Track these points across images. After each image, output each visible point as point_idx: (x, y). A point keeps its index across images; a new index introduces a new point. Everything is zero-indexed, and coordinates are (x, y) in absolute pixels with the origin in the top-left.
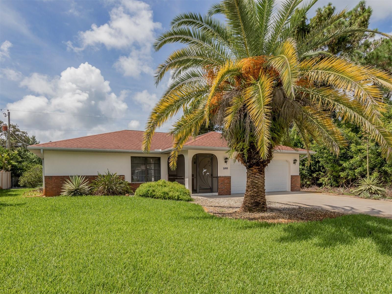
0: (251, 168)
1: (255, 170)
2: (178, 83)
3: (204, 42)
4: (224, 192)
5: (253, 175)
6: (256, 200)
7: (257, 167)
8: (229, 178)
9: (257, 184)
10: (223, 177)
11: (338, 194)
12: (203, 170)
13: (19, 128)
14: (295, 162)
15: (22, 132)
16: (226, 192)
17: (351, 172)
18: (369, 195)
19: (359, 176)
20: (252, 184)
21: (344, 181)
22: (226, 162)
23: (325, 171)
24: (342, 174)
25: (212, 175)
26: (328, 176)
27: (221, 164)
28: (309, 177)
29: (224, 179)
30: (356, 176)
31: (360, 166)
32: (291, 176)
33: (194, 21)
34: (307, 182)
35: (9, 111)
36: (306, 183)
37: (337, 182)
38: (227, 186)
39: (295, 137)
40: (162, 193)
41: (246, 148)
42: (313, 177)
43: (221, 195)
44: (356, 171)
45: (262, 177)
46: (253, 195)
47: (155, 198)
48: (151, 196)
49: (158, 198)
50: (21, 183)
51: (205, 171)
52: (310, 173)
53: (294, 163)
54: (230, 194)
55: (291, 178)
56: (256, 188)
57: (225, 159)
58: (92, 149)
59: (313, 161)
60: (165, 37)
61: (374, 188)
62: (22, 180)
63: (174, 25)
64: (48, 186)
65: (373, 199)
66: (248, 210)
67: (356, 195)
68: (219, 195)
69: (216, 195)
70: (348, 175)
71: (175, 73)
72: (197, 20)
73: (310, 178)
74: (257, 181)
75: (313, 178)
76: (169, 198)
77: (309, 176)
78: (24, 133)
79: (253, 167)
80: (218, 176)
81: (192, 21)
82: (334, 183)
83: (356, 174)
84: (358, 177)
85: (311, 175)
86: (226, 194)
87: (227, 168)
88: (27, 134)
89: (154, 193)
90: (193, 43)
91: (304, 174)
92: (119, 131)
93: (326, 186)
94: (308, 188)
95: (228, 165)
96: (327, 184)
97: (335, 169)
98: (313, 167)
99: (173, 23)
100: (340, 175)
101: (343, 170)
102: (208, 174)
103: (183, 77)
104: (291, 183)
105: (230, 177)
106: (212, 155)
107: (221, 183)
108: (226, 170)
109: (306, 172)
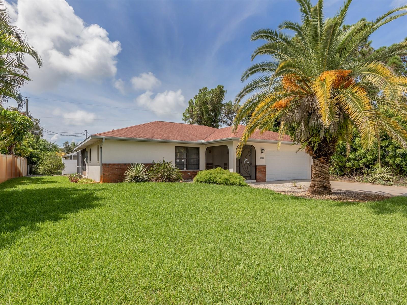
0: (319, 158)
1: (322, 160)
2: (252, 85)
3: (286, 55)
5: (321, 164)
6: (324, 185)
7: (324, 158)
9: (324, 171)
10: (260, 166)
11: (354, 182)
12: (244, 160)
13: (31, 115)
15: (35, 119)
16: (262, 179)
17: (356, 162)
18: (384, 182)
19: (363, 166)
20: (320, 172)
21: (349, 171)
22: (262, 152)
23: (331, 162)
24: (348, 165)
25: (251, 164)
26: (334, 166)
27: (259, 154)
30: (360, 166)
31: (363, 158)
32: (311, 165)
33: (270, 35)
35: (27, 99)
37: (342, 171)
38: (263, 174)
40: (224, 180)
41: (318, 141)
43: (259, 182)
44: (360, 161)
45: (327, 166)
46: (321, 181)
47: (217, 184)
48: (213, 182)
49: (220, 184)
50: (41, 170)
51: (246, 160)
54: (265, 181)
55: (311, 168)
56: (323, 175)
57: (262, 150)
58: (145, 139)
60: (259, 50)
61: (387, 176)
62: (41, 168)
63: (253, 38)
64: (105, 174)
65: (388, 185)
66: (318, 193)
67: (371, 183)
68: (257, 182)
69: (254, 182)
70: (353, 165)
71: (244, 77)
72: (273, 35)
74: (324, 169)
76: (231, 184)
78: (37, 121)
79: (321, 157)
80: (256, 165)
81: (268, 36)
82: (340, 172)
83: (360, 165)
84: (362, 168)
86: (262, 182)
88: (39, 121)
89: (216, 180)
90: (277, 55)
92: (153, 122)
93: (332, 175)
95: (264, 155)
96: (333, 173)
97: (342, 160)
99: (253, 36)
100: (346, 165)
101: (348, 160)
102: (248, 163)
103: (256, 80)
104: (311, 172)
105: (266, 166)
106: (252, 146)
107: (258, 172)
108: (262, 159)
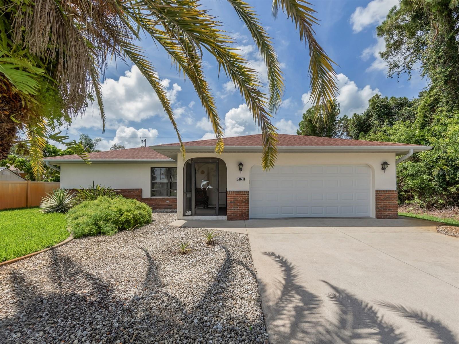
4: (236, 215)
8: (245, 194)
10: (235, 192)
12: (202, 182)
14: (384, 167)
16: (240, 215)
22: (241, 169)
25: (216, 189)
27: (233, 172)
28: (442, 193)
29: (236, 195)
32: (377, 191)
34: (439, 200)
36: (436, 201)
38: (242, 206)
39: (417, 132)
42: (449, 192)
43: (232, 219)
51: (205, 182)
52: (444, 186)
53: (383, 169)
54: (247, 219)
55: (376, 195)
57: (239, 165)
59: (448, 166)
68: (228, 219)
69: (223, 219)
73: (445, 194)
75: (451, 193)
77: (441, 190)
80: (228, 190)
85: (445, 189)
86: (239, 218)
87: (244, 179)
91: (432, 188)
94: (441, 209)
95: (246, 174)
98: (449, 175)
102: (210, 187)
104: (376, 204)
105: (248, 192)
106: (218, 159)
107: (230, 202)
108: (241, 181)
109: (436, 185)
